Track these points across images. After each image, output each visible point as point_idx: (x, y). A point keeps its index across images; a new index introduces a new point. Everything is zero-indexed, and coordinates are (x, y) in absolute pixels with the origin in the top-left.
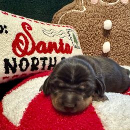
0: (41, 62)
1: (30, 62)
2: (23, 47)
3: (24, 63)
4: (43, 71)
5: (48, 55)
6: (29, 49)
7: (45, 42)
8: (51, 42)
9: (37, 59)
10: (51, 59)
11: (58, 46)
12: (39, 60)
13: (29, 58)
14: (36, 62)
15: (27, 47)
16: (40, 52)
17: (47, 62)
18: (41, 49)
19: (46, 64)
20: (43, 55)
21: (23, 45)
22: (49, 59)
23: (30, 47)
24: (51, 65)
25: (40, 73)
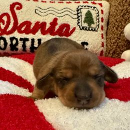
0: (20, 43)
2: (3, 27)
5: (30, 36)
7: (32, 22)
9: (17, 39)
10: (33, 40)
14: (14, 42)
17: (28, 44)
19: (26, 45)
20: (24, 36)
21: (4, 24)
22: (30, 41)
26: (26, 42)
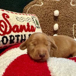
0: (16, 38)
1: (9, 38)
2: (3, 29)
3: (5, 39)
4: (17, 43)
5: (20, 34)
6: (8, 30)
7: (18, 25)
8: (22, 25)
9: (13, 36)
11: (26, 27)
12: (14, 37)
13: (8, 36)
14: (12, 38)
15: (6, 29)
16: (15, 32)
18: (15, 30)
19: (19, 39)
20: (17, 34)
21: (3, 28)
22: (21, 36)
23: (8, 29)
24: (22, 40)
25: (15, 44)
26: (19, 37)
